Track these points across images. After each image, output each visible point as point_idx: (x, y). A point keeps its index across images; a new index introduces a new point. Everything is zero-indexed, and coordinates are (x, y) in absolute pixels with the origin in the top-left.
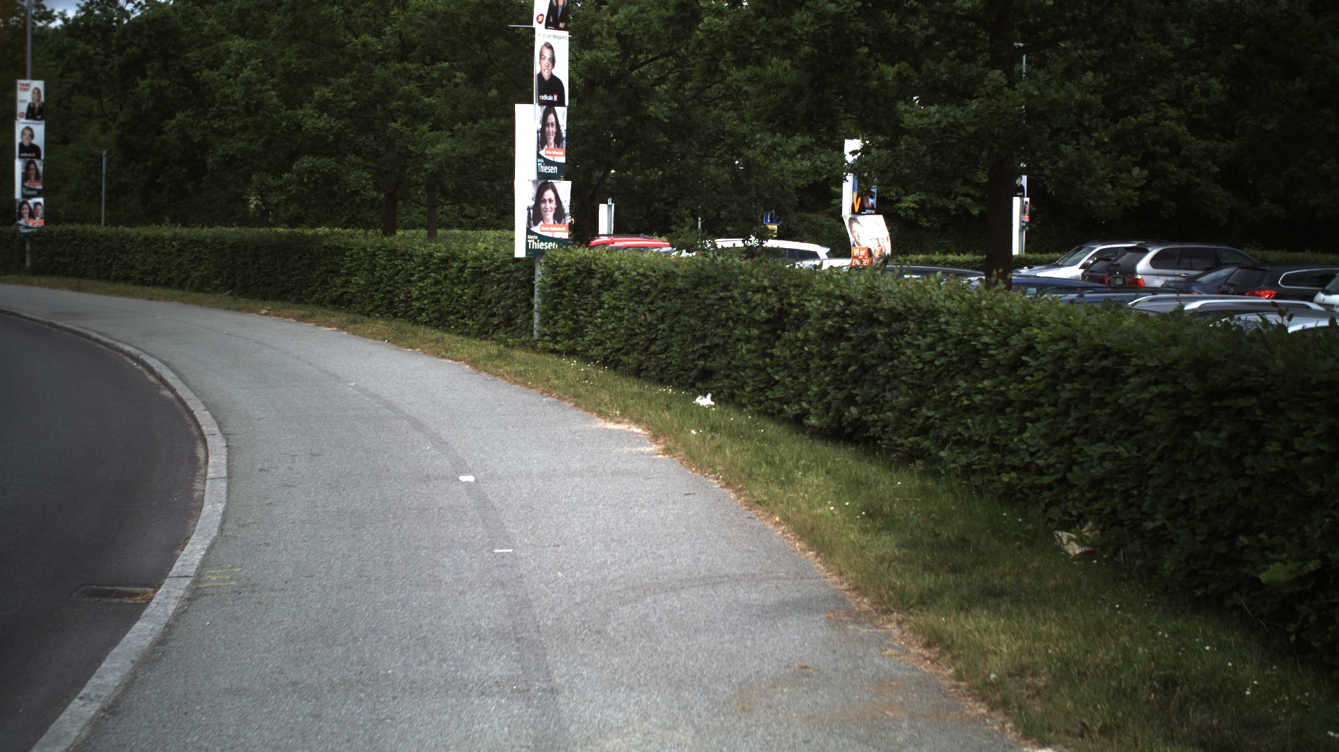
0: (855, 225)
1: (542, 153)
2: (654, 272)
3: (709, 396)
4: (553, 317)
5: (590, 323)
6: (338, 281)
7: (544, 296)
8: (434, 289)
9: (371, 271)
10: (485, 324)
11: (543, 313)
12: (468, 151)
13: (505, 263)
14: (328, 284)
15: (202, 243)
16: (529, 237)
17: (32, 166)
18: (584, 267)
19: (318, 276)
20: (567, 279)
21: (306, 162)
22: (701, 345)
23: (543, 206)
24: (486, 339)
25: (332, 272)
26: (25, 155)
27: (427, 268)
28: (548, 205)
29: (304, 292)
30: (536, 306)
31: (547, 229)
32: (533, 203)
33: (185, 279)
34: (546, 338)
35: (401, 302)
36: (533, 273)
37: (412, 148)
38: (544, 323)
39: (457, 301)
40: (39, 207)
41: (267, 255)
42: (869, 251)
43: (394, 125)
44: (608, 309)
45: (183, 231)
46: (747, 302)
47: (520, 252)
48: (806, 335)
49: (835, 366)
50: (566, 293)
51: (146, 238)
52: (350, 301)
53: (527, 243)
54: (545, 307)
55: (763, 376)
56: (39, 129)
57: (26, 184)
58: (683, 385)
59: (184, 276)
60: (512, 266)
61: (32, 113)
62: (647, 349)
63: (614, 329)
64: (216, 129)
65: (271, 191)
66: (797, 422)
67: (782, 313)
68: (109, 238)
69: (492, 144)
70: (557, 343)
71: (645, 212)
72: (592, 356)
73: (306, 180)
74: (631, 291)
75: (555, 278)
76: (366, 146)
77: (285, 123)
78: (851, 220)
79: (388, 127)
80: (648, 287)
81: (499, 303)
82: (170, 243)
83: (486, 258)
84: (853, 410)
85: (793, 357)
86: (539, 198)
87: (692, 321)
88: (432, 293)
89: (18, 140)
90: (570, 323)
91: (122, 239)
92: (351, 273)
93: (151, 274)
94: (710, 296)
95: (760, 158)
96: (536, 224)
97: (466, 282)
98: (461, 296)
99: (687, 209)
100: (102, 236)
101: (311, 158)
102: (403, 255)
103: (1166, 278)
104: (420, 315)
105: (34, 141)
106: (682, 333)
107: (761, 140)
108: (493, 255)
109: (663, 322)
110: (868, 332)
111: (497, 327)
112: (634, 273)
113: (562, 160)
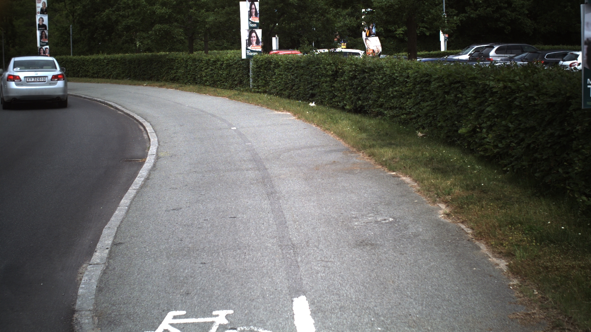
0: (367, 41)
1: (250, 19)
2: (293, 61)
3: (314, 103)
4: (257, 79)
5: (271, 81)
6: (173, 72)
7: (254, 72)
8: (211, 72)
9: (186, 67)
10: (232, 84)
11: (253, 78)
12: (222, 20)
13: (238, 61)
14: (169, 73)
15: (116, 60)
16: (247, 51)
17: (44, 33)
18: (268, 61)
19: (165, 70)
20: (262, 65)
21: (157, 26)
22: (310, 85)
23: (252, 39)
24: (232, 89)
25: (170, 68)
26: (41, 28)
27: (208, 65)
28: (254, 38)
29: (159, 77)
30: (251, 76)
31: (253, 48)
32: (248, 38)
33: (110, 75)
34: (255, 87)
35: (198, 78)
36: (249, 64)
37: (199, 19)
38: (254, 82)
39: (220, 76)
40: (47, 50)
41: (143, 63)
42: (373, 50)
43: (192, 10)
44: (277, 75)
45: (109, 56)
46: (325, 69)
47: (244, 57)
48: (345, 78)
49: (354, 88)
50: (262, 70)
51: (93, 60)
52: (178, 79)
53: (246, 53)
54: (254, 76)
55: (331, 94)
56: (46, 18)
57: (42, 40)
58: (305, 100)
59: (110, 74)
60: (241, 62)
61: (43, 12)
62: (292, 88)
63: (280, 82)
64: (121, 15)
65: (145, 39)
66: (343, 109)
67: (337, 72)
68: (78, 60)
69: (231, 16)
70: (259, 89)
71: (290, 39)
72: (272, 93)
73: (158, 34)
74: (285, 68)
75: (258, 65)
76: (181, 19)
77: (149, 12)
78: (366, 39)
79: (189, 11)
80: (291, 66)
81: (237, 76)
82: (103, 61)
83: (231, 60)
84: (360, 102)
85: (341, 87)
86: (250, 36)
87: (307, 77)
88: (211, 74)
89: (37, 23)
90: (264, 81)
91: (83, 60)
92: (178, 68)
93: (96, 74)
94: (313, 68)
95: (332, 18)
96: (249, 46)
97: (224, 69)
98: (222, 74)
99: (306, 37)
100: (75, 60)
101: (159, 25)
102: (198, 60)
103: (501, 58)
104: (206, 82)
105: (44, 23)
106: (304, 82)
107: (333, 11)
108: (234, 58)
109: (297, 78)
110: (363, 76)
111: (236, 85)
112: (286, 62)
113: (258, 21)
